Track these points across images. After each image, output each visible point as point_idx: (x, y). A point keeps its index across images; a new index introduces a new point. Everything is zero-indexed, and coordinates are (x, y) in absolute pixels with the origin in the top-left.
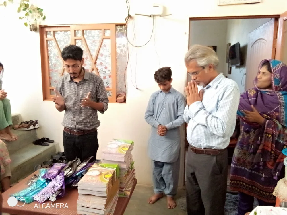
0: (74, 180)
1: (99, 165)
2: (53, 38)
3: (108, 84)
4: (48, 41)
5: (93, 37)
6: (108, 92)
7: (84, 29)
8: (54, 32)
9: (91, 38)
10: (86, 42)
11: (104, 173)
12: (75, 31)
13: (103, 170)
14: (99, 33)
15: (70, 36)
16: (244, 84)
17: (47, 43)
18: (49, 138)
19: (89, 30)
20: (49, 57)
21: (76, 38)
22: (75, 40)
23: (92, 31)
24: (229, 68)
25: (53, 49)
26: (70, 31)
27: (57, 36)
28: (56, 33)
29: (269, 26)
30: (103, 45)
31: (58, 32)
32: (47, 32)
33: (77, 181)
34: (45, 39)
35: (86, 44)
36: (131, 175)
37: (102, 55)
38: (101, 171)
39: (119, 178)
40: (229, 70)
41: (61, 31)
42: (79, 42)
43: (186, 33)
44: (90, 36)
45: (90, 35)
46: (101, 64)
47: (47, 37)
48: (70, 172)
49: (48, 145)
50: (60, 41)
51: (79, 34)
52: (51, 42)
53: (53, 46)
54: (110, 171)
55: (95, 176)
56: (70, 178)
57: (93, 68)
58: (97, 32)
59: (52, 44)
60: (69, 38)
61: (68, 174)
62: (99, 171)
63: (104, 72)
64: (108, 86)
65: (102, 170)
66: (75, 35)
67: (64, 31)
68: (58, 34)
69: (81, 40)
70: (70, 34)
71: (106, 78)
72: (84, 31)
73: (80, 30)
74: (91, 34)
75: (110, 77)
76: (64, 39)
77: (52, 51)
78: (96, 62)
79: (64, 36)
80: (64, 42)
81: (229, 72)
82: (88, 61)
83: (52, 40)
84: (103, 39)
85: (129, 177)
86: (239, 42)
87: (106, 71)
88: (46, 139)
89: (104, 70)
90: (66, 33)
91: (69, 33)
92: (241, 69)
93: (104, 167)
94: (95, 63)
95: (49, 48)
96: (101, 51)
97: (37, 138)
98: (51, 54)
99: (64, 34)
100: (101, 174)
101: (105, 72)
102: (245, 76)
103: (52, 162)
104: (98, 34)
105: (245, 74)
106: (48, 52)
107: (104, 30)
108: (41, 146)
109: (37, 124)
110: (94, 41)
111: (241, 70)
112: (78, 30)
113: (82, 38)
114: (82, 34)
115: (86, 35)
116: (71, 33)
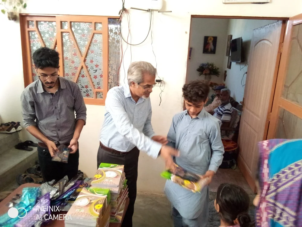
0: (61, 203)
1: (89, 190)
2: (36, 30)
3: (99, 85)
4: (30, 32)
5: (83, 30)
6: (99, 93)
7: (71, 21)
8: (37, 22)
9: (79, 31)
10: (74, 36)
11: (94, 202)
12: (61, 22)
13: (93, 198)
14: (90, 26)
15: (55, 28)
16: (245, 84)
17: (29, 34)
18: (33, 141)
19: (78, 22)
20: (32, 50)
21: (62, 30)
22: (62, 33)
23: (81, 23)
24: (229, 63)
25: (36, 42)
26: (55, 21)
27: (40, 26)
28: (39, 23)
29: (276, 28)
30: (93, 40)
31: (42, 22)
32: (28, 21)
33: (65, 204)
34: (27, 30)
35: (75, 38)
36: (123, 196)
37: (92, 52)
38: (90, 199)
39: (110, 202)
40: (229, 64)
41: (45, 22)
42: (66, 35)
43: (186, 32)
44: (79, 30)
45: (78, 28)
46: (92, 61)
47: (28, 27)
48: (56, 194)
49: (31, 150)
50: (44, 33)
51: (66, 27)
52: (33, 33)
53: (36, 39)
54: (100, 199)
55: (84, 207)
56: (57, 200)
57: (82, 66)
58: (87, 25)
59: (35, 36)
60: (54, 30)
61: (54, 196)
62: (88, 199)
63: (94, 71)
64: (99, 86)
65: (91, 197)
66: (62, 28)
67: (49, 21)
68: (42, 24)
69: (69, 33)
70: (55, 26)
71: (97, 78)
72: (72, 23)
73: (67, 22)
74: (80, 27)
75: (101, 77)
76: (48, 31)
77: (35, 44)
78: (86, 59)
79: (49, 27)
80: (48, 35)
81: (229, 67)
82: (76, 57)
83: (35, 31)
84: (94, 33)
85: (121, 199)
86: (241, 37)
87: (96, 70)
88: (29, 142)
89: (95, 68)
90: (50, 24)
91: (54, 23)
92: (242, 66)
93: (94, 193)
94: (85, 61)
95: (31, 40)
96: (91, 48)
97: (20, 141)
98: (34, 47)
99: (49, 25)
100: (90, 204)
101: (96, 72)
102: (246, 75)
103: (37, 170)
104: (88, 28)
105: (246, 73)
106: (30, 44)
107: (95, 23)
108: (24, 151)
109: (19, 127)
110: (84, 35)
111: (241, 68)
112: (65, 22)
113: (70, 31)
114: (69, 26)
115: (75, 28)
116: (56, 24)
